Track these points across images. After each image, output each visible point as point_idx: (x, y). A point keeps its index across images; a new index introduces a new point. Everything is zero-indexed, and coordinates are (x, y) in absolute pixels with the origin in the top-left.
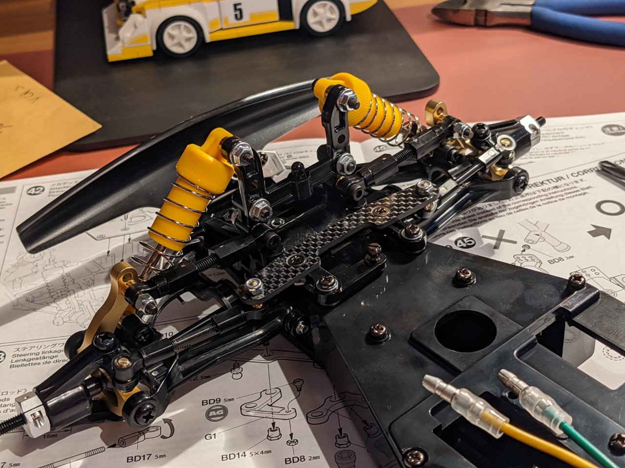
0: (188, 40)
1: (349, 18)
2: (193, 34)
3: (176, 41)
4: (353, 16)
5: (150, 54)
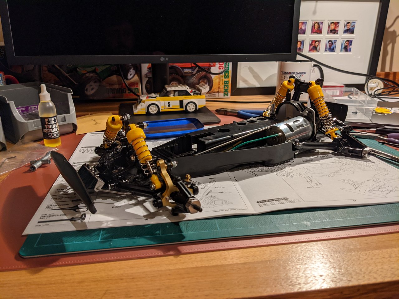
0: (155, 110)
1: (198, 109)
2: (157, 109)
3: (152, 110)
4: (199, 108)
5: (145, 113)
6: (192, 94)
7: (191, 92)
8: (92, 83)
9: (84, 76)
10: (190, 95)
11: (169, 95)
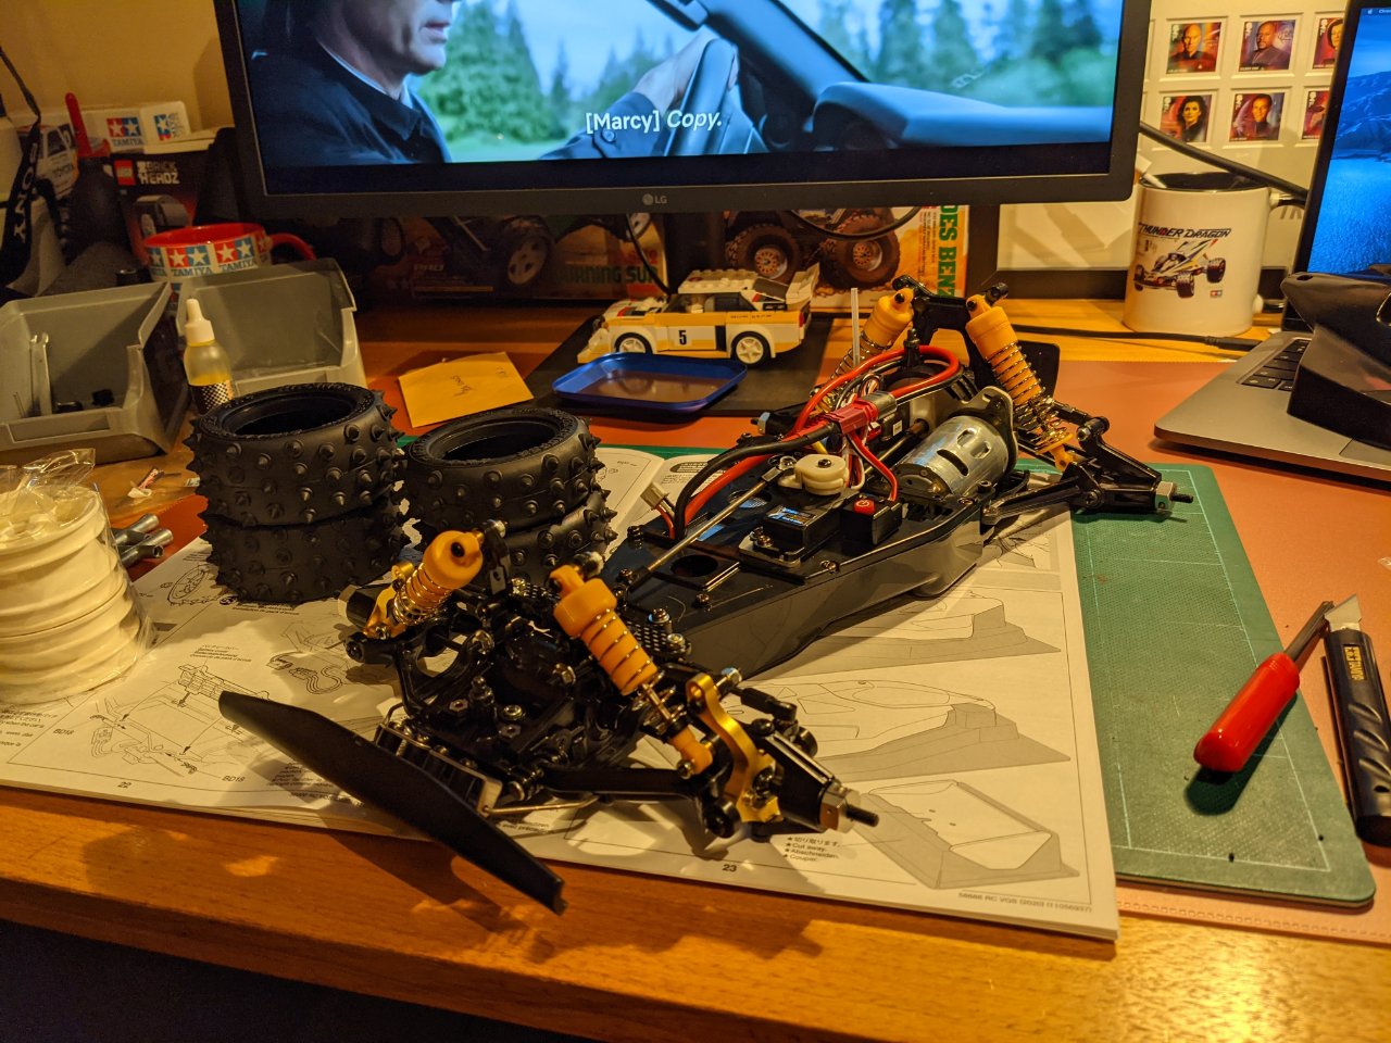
1: (773, 356)
2: (643, 350)
6: (759, 305)
7: (757, 299)
8: (527, 249)
9: (507, 228)
10: (754, 309)
11: (688, 308)
